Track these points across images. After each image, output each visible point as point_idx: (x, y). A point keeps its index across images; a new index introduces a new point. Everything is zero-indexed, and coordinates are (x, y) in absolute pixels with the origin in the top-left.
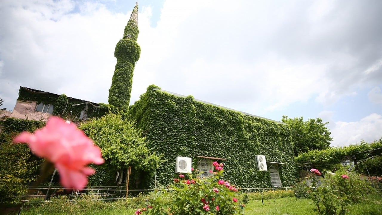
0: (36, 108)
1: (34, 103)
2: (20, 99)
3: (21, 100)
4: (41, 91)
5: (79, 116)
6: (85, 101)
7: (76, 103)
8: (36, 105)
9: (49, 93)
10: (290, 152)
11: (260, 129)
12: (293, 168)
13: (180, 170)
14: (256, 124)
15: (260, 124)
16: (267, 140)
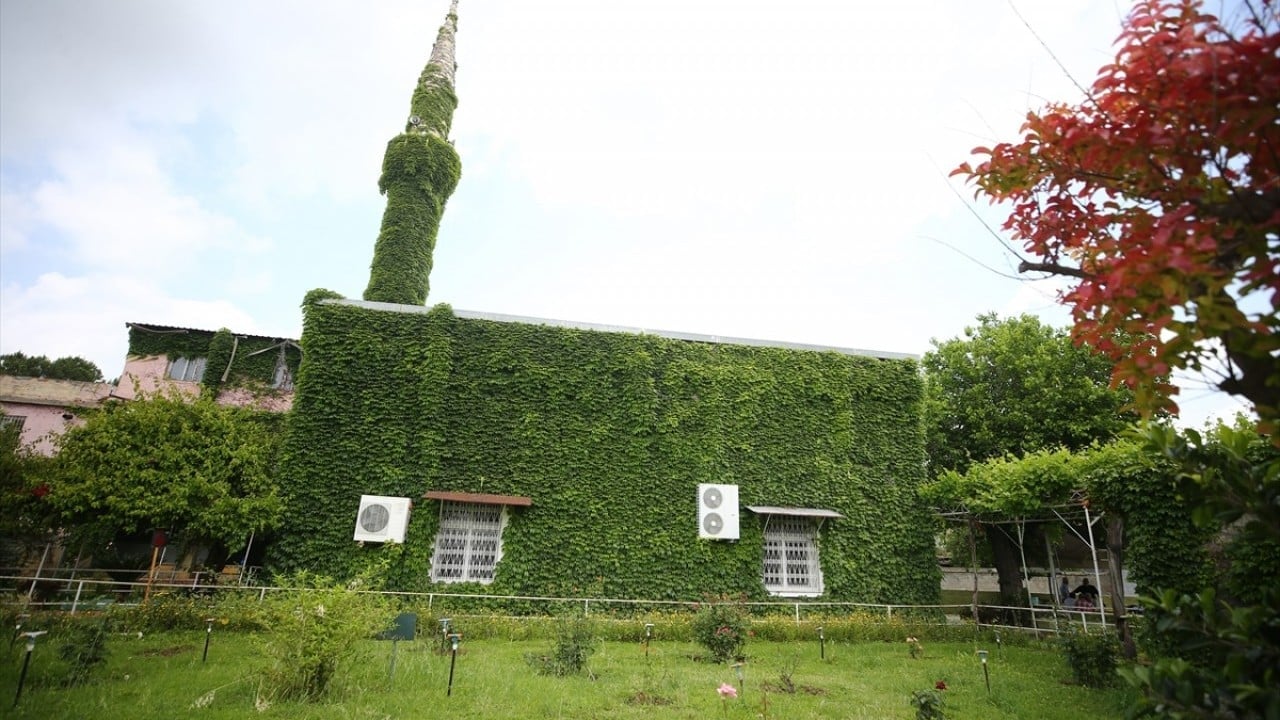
0: (169, 370)
1: (163, 359)
2: (132, 352)
3: (136, 354)
4: (172, 328)
5: (271, 382)
6: (280, 340)
7: (259, 348)
8: (168, 364)
9: (191, 330)
10: (900, 465)
11: (747, 387)
12: (899, 530)
13: (361, 535)
14: (723, 371)
15: (749, 370)
16: (777, 425)
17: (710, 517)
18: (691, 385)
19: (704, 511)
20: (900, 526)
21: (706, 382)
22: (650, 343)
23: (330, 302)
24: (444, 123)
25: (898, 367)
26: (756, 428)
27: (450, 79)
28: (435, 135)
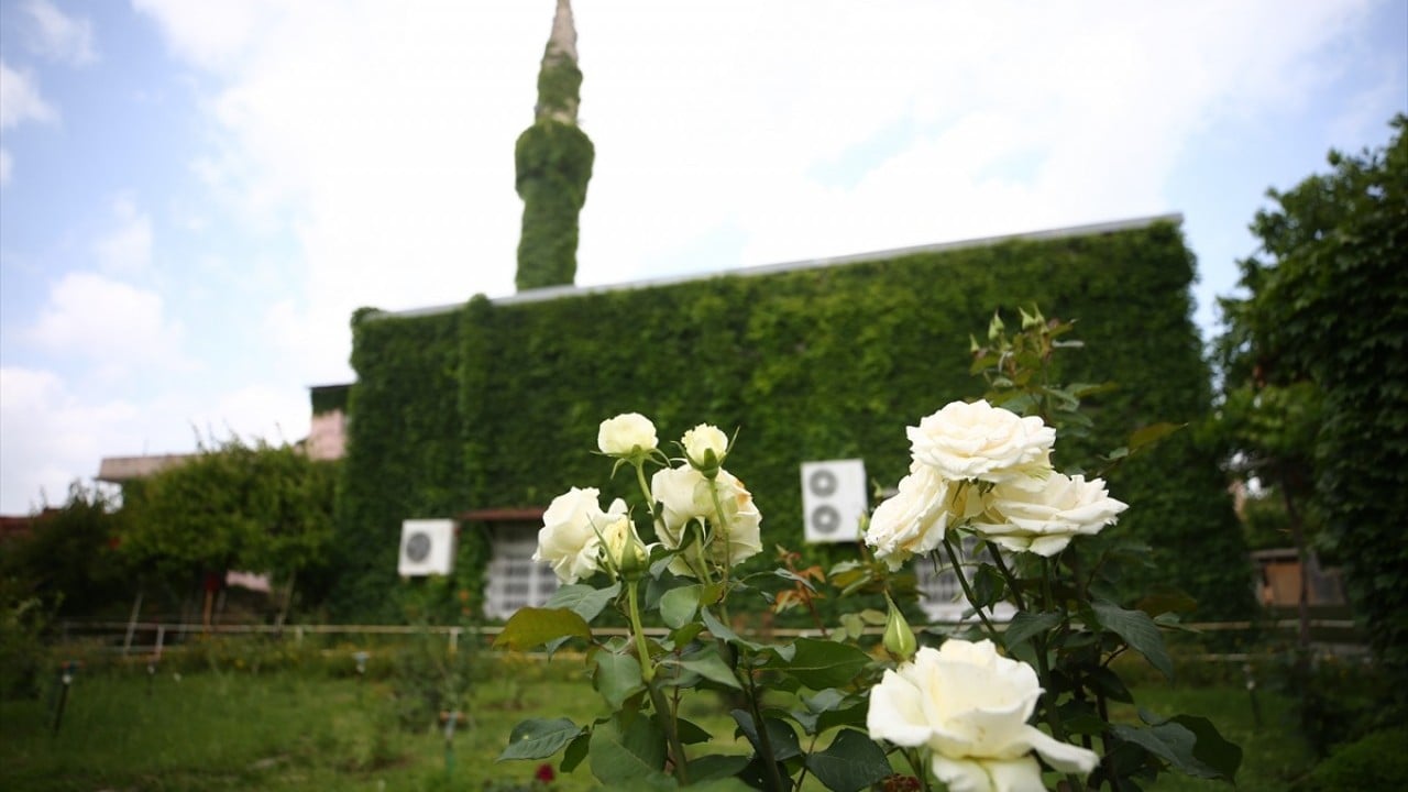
10: (1154, 398)
11: (872, 319)
12: (1160, 504)
13: (407, 568)
14: (832, 303)
15: (873, 294)
16: (925, 367)
17: (821, 510)
18: (789, 334)
19: (811, 502)
20: (1161, 497)
21: (811, 322)
22: (723, 287)
23: (370, 318)
24: (570, 102)
25: (1138, 240)
26: (892, 375)
27: (568, 49)
28: (561, 117)
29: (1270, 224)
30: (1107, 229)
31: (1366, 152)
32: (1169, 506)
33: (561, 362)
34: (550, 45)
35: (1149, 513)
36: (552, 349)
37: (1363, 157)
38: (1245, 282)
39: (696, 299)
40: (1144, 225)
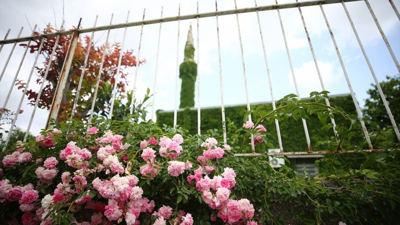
16: (295, 127)
17: (273, 160)
19: (270, 158)
23: (160, 112)
24: (192, 56)
25: (345, 99)
26: (288, 129)
27: (192, 43)
28: (190, 60)
29: (372, 92)
30: (338, 96)
31: (395, 76)
32: (356, 161)
33: (208, 124)
34: (187, 42)
35: (351, 162)
36: (206, 121)
37: (394, 78)
38: (366, 105)
39: (241, 110)
40: (346, 95)
